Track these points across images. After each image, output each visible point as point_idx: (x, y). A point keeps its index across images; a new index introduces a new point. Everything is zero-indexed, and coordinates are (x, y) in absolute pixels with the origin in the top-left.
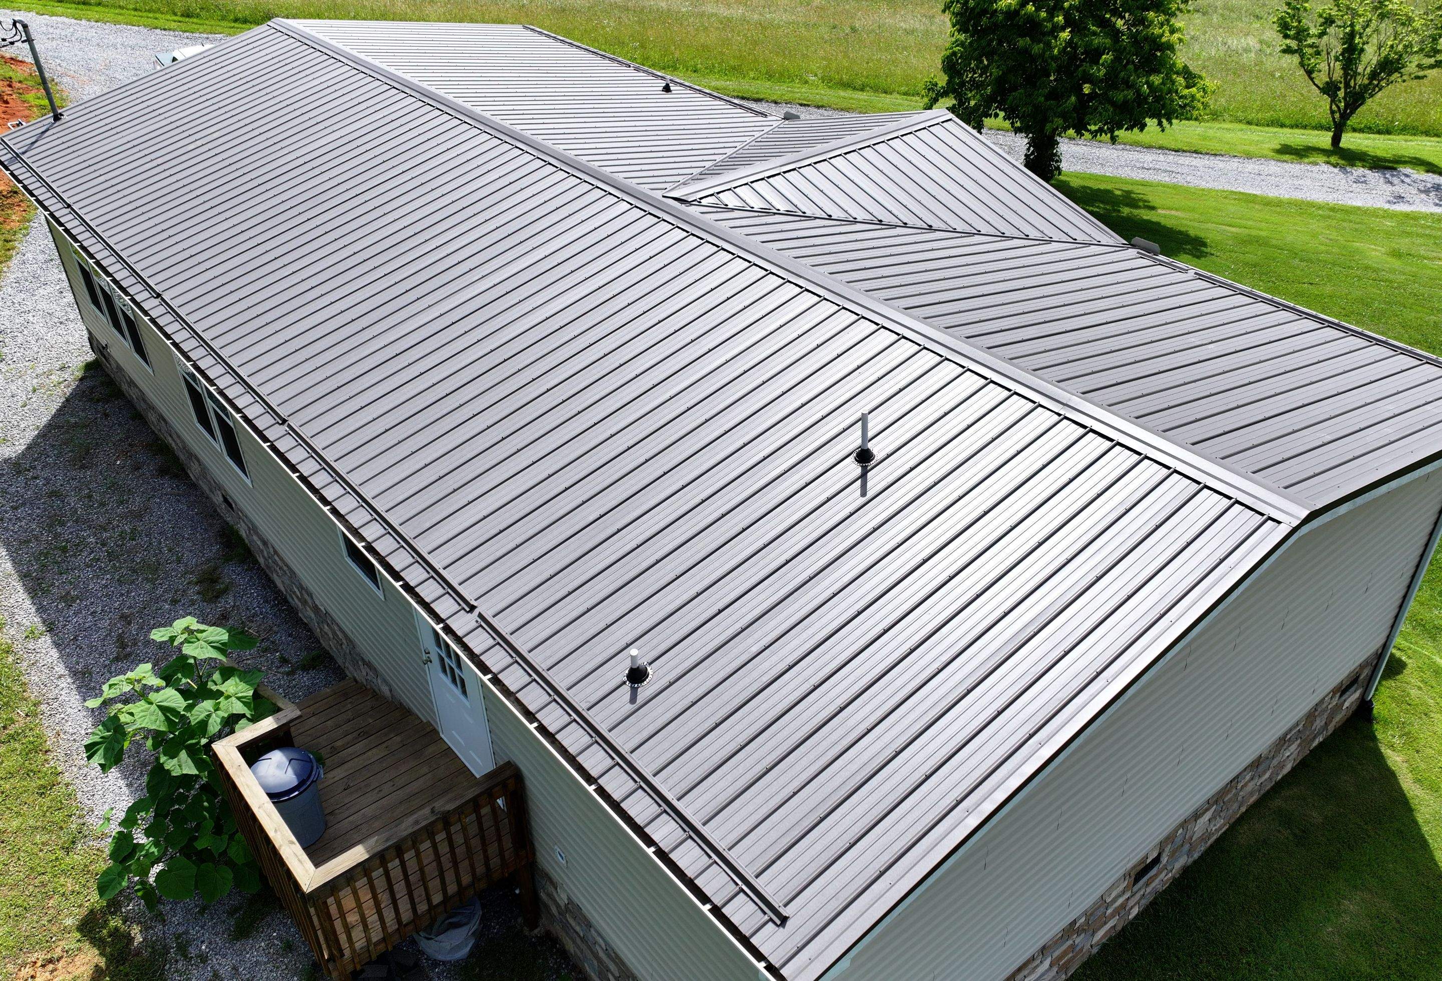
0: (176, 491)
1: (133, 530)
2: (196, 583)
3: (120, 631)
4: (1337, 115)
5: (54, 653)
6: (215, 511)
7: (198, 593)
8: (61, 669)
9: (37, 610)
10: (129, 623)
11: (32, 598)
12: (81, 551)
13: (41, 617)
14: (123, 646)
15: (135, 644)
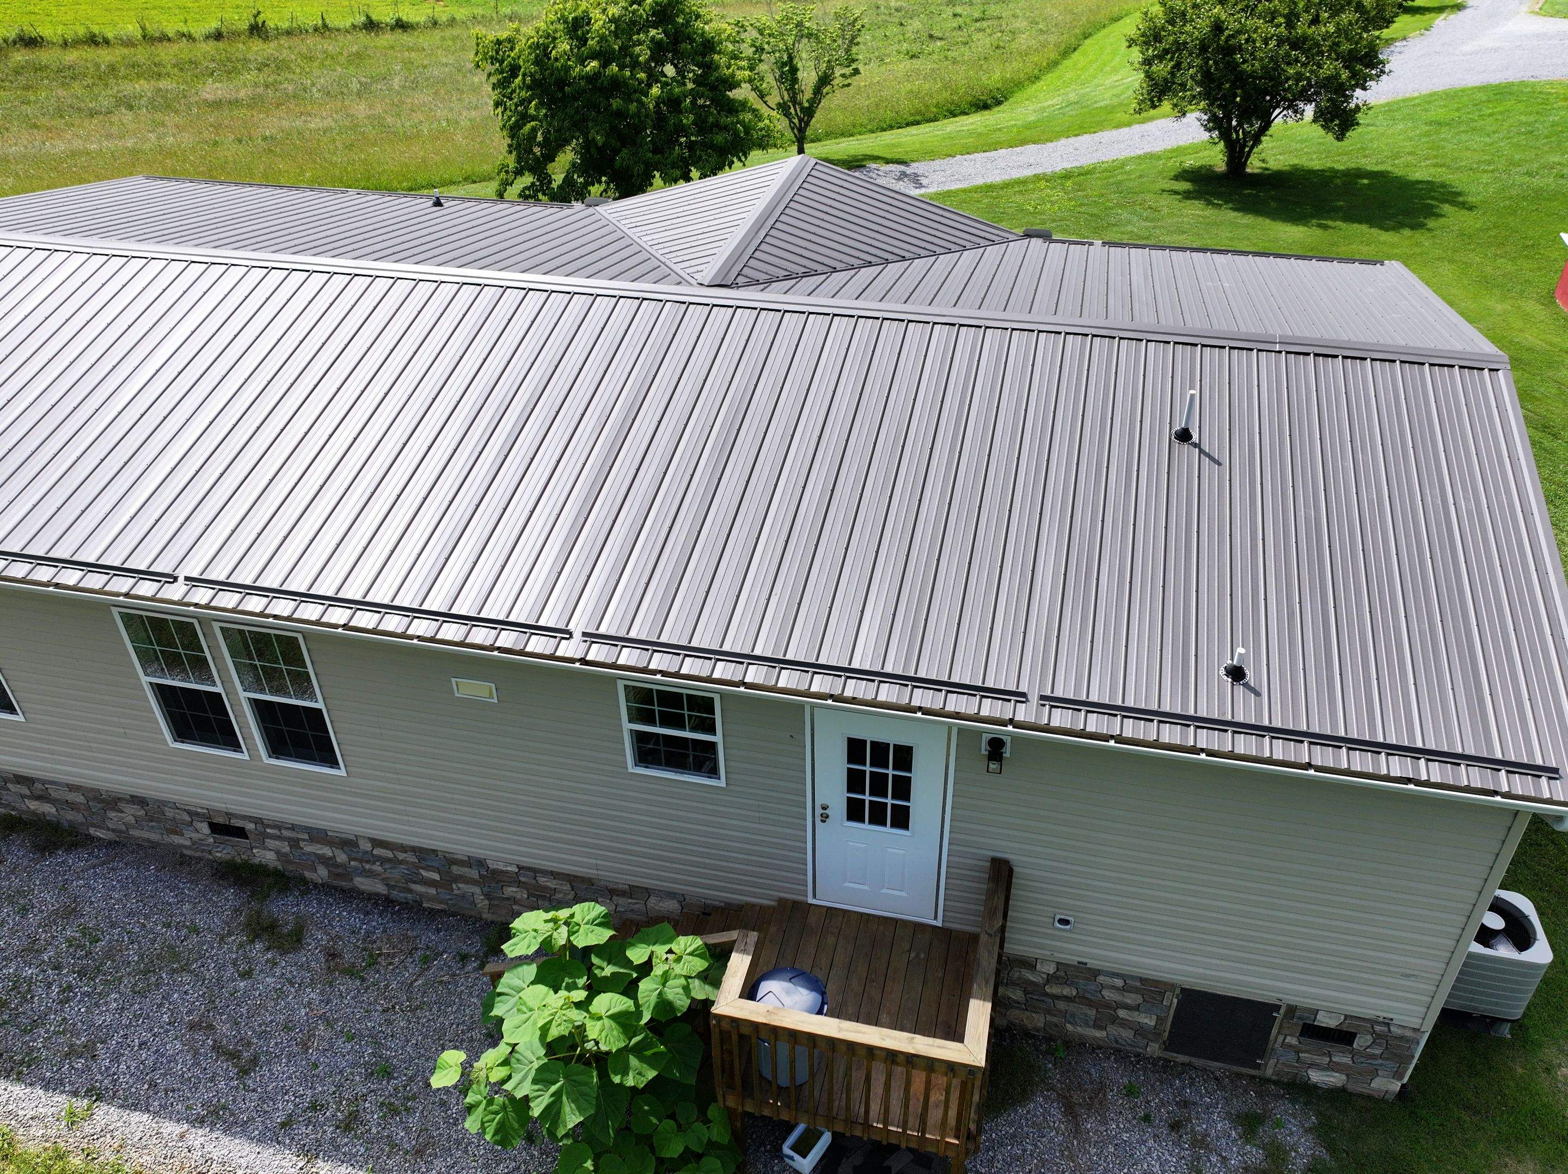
0: (94, 861)
1: (84, 931)
2: (252, 942)
3: (210, 1042)
4: (796, 131)
5: (137, 1117)
6: (182, 855)
7: (268, 949)
8: (171, 1128)
9: (46, 1087)
10: (210, 1027)
11: (19, 1080)
12: (29, 991)
13: (62, 1092)
14: (233, 1056)
15: (249, 1044)
